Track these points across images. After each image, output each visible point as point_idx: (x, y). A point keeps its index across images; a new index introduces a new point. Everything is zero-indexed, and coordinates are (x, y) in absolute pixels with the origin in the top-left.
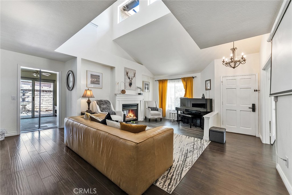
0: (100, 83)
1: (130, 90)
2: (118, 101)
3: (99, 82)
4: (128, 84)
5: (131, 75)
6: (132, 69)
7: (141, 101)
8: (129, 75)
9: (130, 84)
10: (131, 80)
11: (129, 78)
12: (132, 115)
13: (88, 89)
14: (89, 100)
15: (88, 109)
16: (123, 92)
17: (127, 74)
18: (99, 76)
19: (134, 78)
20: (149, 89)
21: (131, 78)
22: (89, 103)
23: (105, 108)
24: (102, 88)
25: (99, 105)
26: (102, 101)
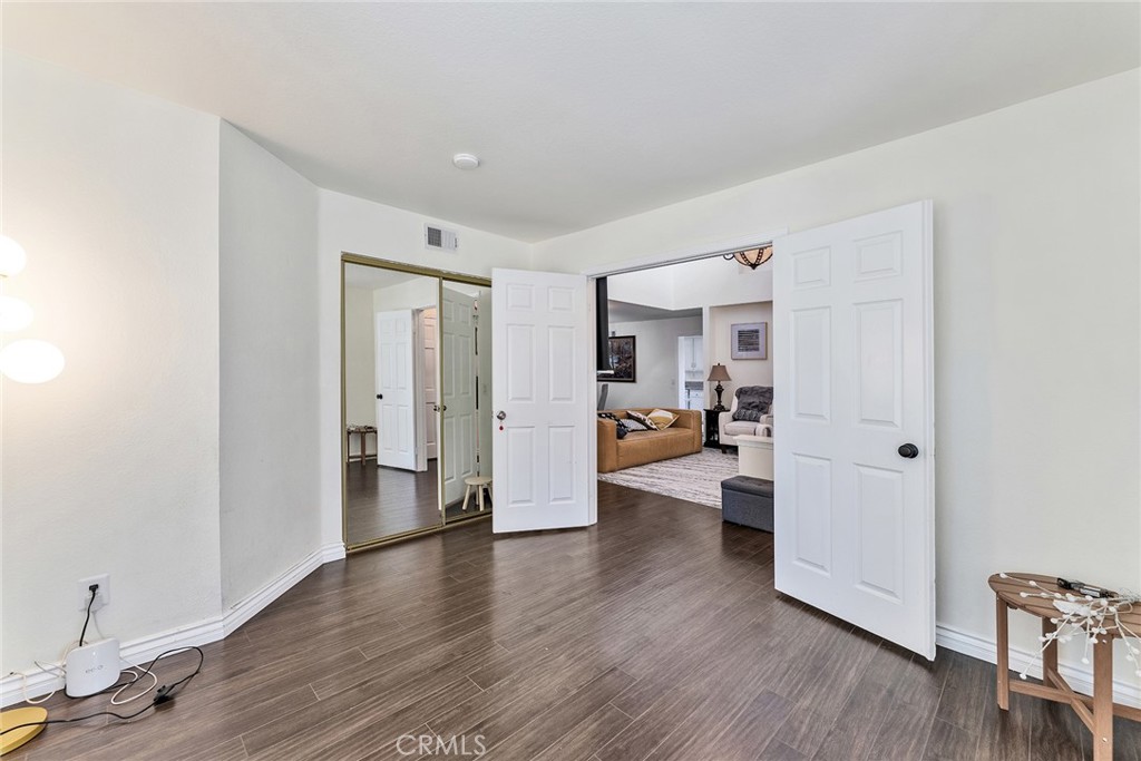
0: (761, 346)
3: (758, 344)
13: (719, 363)
14: (720, 385)
15: (717, 403)
18: (757, 331)
22: (719, 390)
23: (750, 404)
24: (766, 359)
25: (739, 397)
26: (753, 389)
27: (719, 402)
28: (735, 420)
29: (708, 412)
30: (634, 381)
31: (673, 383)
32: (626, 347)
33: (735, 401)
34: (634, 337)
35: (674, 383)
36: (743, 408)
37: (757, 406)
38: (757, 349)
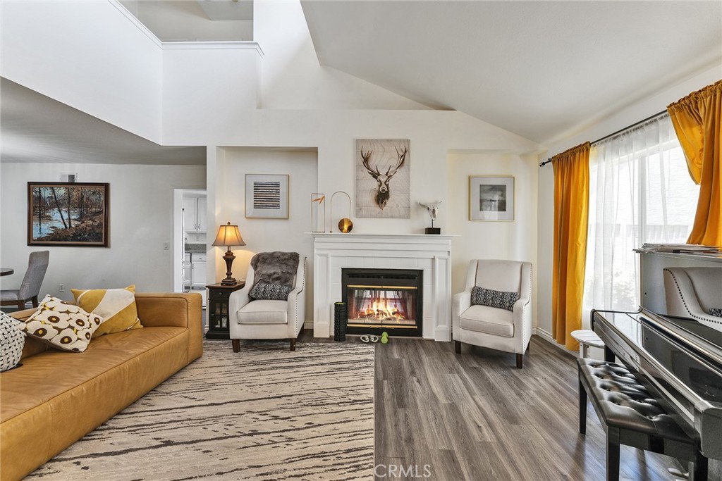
0: (282, 202)
1: (381, 217)
2: (320, 255)
3: (278, 200)
4: (369, 199)
5: (382, 161)
6: (388, 140)
7: (433, 259)
8: (373, 163)
9: (382, 197)
10: (383, 179)
11: (375, 175)
12: (390, 309)
13: (229, 223)
14: (229, 251)
15: (226, 276)
16: (345, 226)
17: (366, 160)
18: (277, 185)
19: (401, 171)
20: (508, 206)
21: (383, 172)
22: (229, 259)
23: (270, 276)
24: (288, 219)
25: (255, 267)
26: (272, 255)
27: (229, 274)
28: (251, 299)
29: (212, 290)
30: (106, 245)
31: (166, 248)
32: (94, 198)
33: (251, 271)
34: (107, 186)
35: (168, 247)
36: (262, 281)
37: (278, 279)
38: (277, 207)
